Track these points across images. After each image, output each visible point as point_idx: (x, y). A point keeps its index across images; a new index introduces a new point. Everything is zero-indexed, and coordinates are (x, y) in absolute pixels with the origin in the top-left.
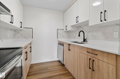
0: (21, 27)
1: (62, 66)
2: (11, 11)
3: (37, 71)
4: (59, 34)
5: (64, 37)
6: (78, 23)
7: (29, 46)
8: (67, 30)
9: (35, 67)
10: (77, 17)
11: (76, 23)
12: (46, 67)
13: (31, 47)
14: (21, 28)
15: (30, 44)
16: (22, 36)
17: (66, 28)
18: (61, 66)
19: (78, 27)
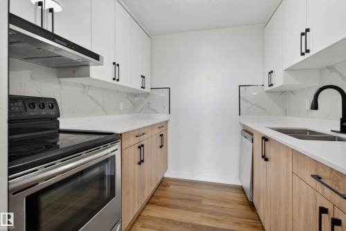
0: (143, 87)
1: (250, 209)
2: (103, 57)
3: (172, 198)
4: (246, 100)
5: (265, 110)
6: (307, 55)
7: (158, 132)
8: (272, 87)
9: (171, 187)
10: (302, 34)
11: (303, 58)
12: (198, 196)
13: (161, 135)
14: (143, 89)
15: (159, 126)
16: (148, 107)
17: (270, 79)
18: (244, 207)
19: (321, 70)
